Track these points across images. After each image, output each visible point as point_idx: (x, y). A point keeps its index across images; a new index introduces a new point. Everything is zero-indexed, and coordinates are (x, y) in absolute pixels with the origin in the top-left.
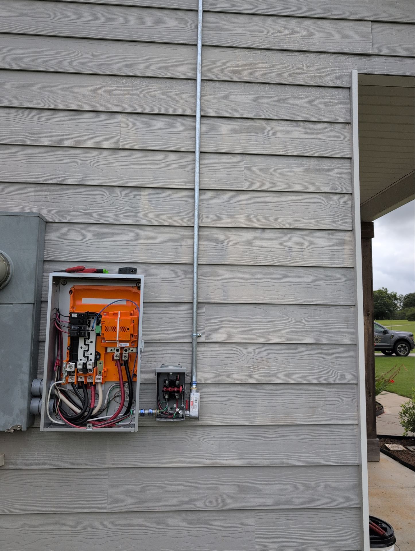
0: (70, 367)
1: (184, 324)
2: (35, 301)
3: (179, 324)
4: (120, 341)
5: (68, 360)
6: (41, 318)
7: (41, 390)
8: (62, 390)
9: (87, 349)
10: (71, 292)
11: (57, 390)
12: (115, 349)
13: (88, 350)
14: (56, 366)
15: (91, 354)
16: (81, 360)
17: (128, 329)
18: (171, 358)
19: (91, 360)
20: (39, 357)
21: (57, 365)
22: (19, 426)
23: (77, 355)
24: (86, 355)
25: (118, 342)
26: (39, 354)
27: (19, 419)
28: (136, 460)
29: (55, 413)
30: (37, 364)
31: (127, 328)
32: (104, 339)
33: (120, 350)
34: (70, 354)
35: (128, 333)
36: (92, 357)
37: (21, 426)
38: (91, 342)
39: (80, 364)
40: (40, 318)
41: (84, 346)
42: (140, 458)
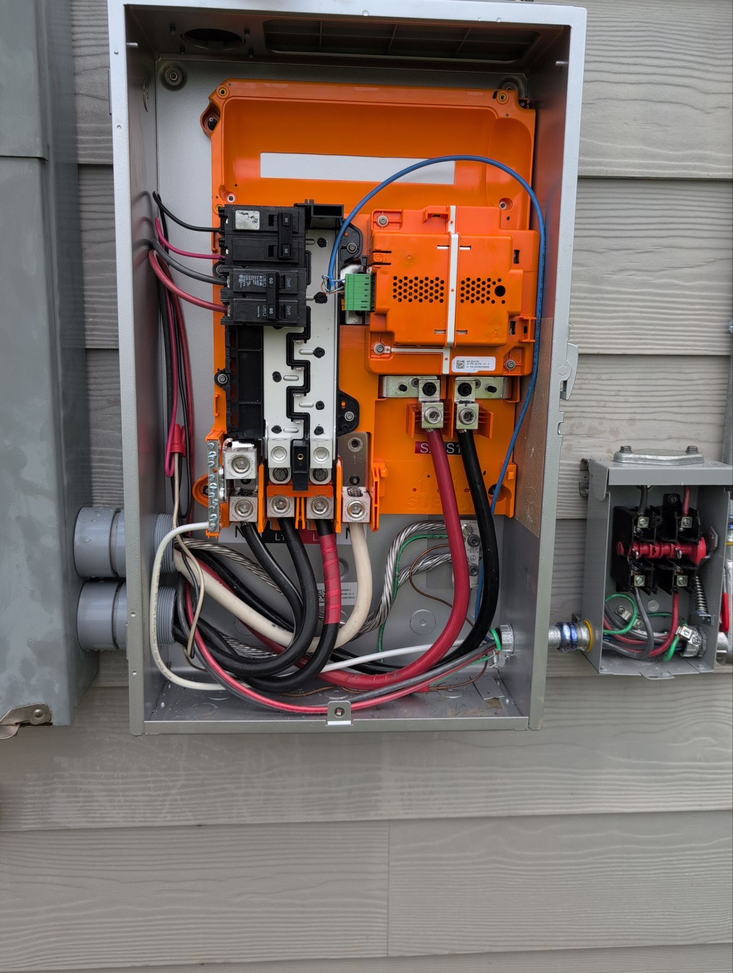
0: (235, 462)
1: (697, 277)
2: (46, 147)
3: (676, 278)
4: (460, 349)
5: (223, 428)
6: (85, 245)
7: (117, 559)
8: (208, 553)
9: (300, 383)
10: (210, 119)
11: (184, 555)
12: (416, 383)
13: (305, 389)
14: (172, 454)
15: (320, 406)
16: (277, 429)
17: (500, 291)
18: (633, 420)
19: (319, 431)
20: (95, 417)
21: (177, 449)
22: (37, 711)
23: (260, 409)
24: (297, 409)
25: (447, 354)
26: (93, 405)
27: (33, 681)
28: (490, 791)
29: (185, 645)
30: (88, 444)
31: (493, 288)
32: (387, 336)
33: (438, 385)
34: (230, 403)
35: (500, 311)
36: (326, 419)
37: (45, 709)
38: (319, 353)
39: (278, 449)
40: (79, 242)
41: (285, 370)
42: (504, 784)
